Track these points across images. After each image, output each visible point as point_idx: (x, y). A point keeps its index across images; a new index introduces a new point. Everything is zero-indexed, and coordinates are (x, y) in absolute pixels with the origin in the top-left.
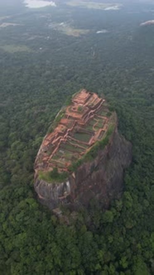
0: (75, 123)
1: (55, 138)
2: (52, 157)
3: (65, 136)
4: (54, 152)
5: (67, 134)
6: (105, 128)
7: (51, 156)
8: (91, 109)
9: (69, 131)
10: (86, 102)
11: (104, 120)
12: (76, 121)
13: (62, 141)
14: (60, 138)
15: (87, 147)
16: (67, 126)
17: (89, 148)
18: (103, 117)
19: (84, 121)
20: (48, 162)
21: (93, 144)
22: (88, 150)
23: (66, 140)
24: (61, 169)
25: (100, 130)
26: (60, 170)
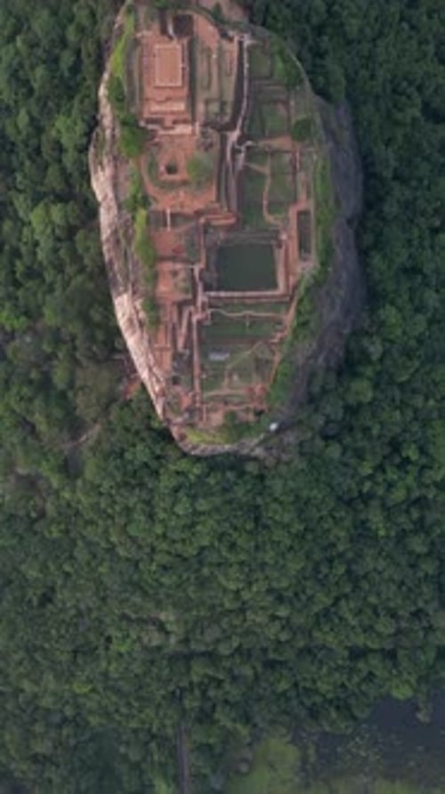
0: (202, 230)
1: (177, 326)
2: (202, 388)
3: (199, 303)
4: (197, 371)
5: (200, 289)
6: (302, 196)
7: (197, 383)
8: (224, 129)
9: (201, 272)
10: (192, 100)
11: (287, 158)
12: (202, 220)
13: (199, 322)
14: (190, 314)
15: (283, 309)
16: (186, 261)
17: (288, 310)
18: (276, 143)
19: (229, 207)
20: (198, 405)
21: (295, 287)
22: (289, 317)
23: (209, 311)
24: (243, 407)
25: (292, 213)
26: (243, 411)
